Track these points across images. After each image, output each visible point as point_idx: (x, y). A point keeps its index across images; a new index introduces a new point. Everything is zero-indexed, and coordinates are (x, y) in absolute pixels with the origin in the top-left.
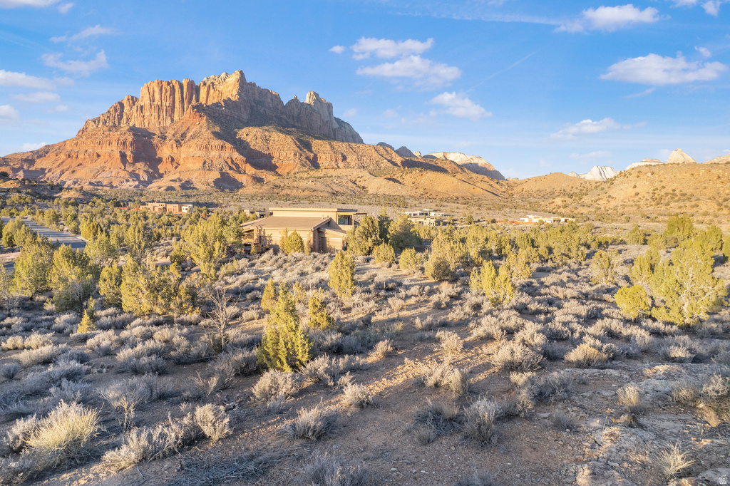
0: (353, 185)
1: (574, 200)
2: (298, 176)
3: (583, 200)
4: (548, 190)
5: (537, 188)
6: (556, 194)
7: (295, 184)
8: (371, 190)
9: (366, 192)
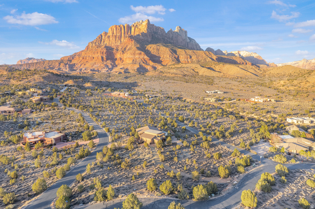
0: (193, 71)
1: (290, 82)
2: (170, 67)
3: (293, 82)
4: (283, 74)
5: (277, 72)
6: (286, 76)
7: (169, 71)
8: (200, 74)
9: (198, 74)
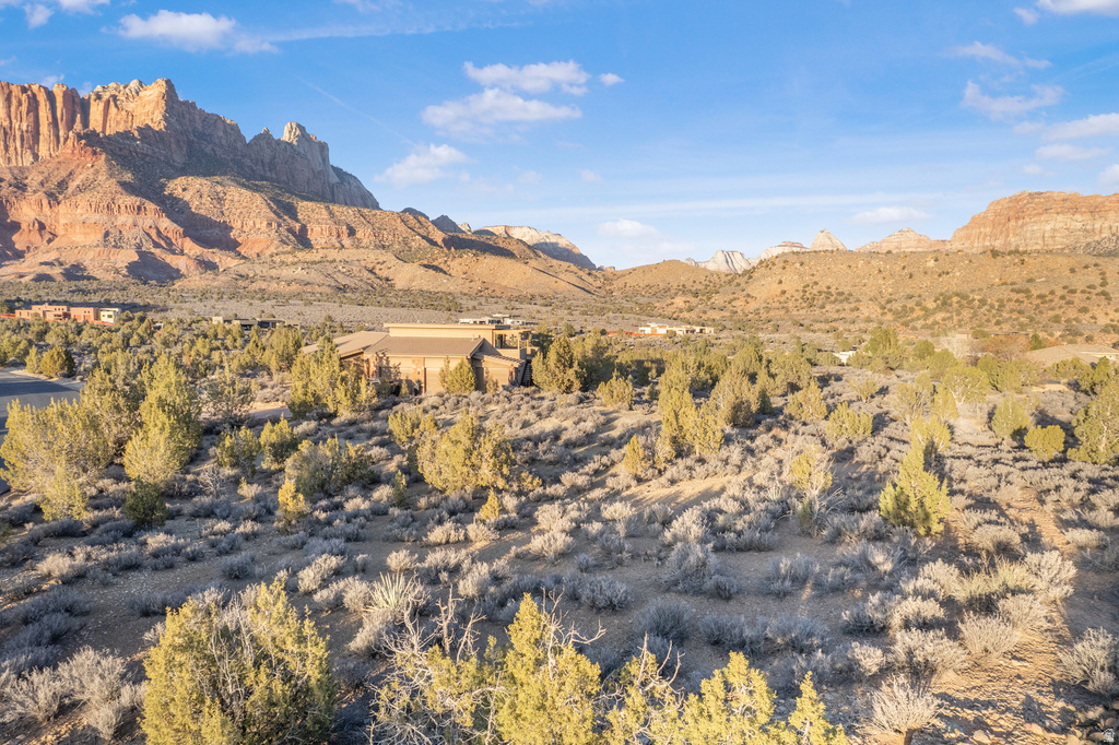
0: (370, 275)
1: (701, 300)
2: (277, 259)
3: (712, 300)
4: (661, 287)
5: (646, 283)
6: (673, 291)
7: (274, 273)
8: (400, 284)
9: (392, 286)
